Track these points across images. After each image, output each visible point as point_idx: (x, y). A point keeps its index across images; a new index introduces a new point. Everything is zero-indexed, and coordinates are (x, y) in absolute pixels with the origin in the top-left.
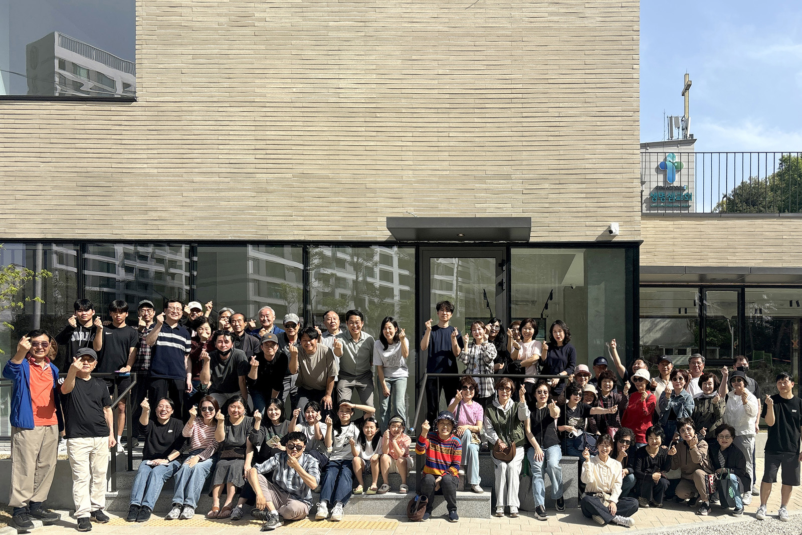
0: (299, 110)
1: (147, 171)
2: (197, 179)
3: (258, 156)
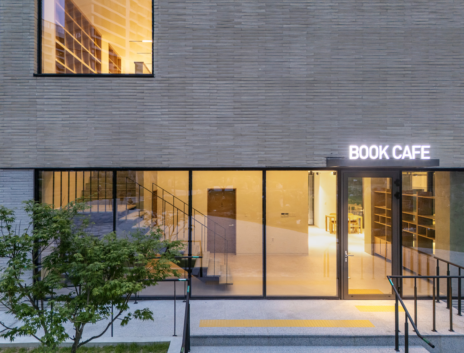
0: (263, 82)
1: (161, 122)
2: (196, 127)
3: (236, 113)
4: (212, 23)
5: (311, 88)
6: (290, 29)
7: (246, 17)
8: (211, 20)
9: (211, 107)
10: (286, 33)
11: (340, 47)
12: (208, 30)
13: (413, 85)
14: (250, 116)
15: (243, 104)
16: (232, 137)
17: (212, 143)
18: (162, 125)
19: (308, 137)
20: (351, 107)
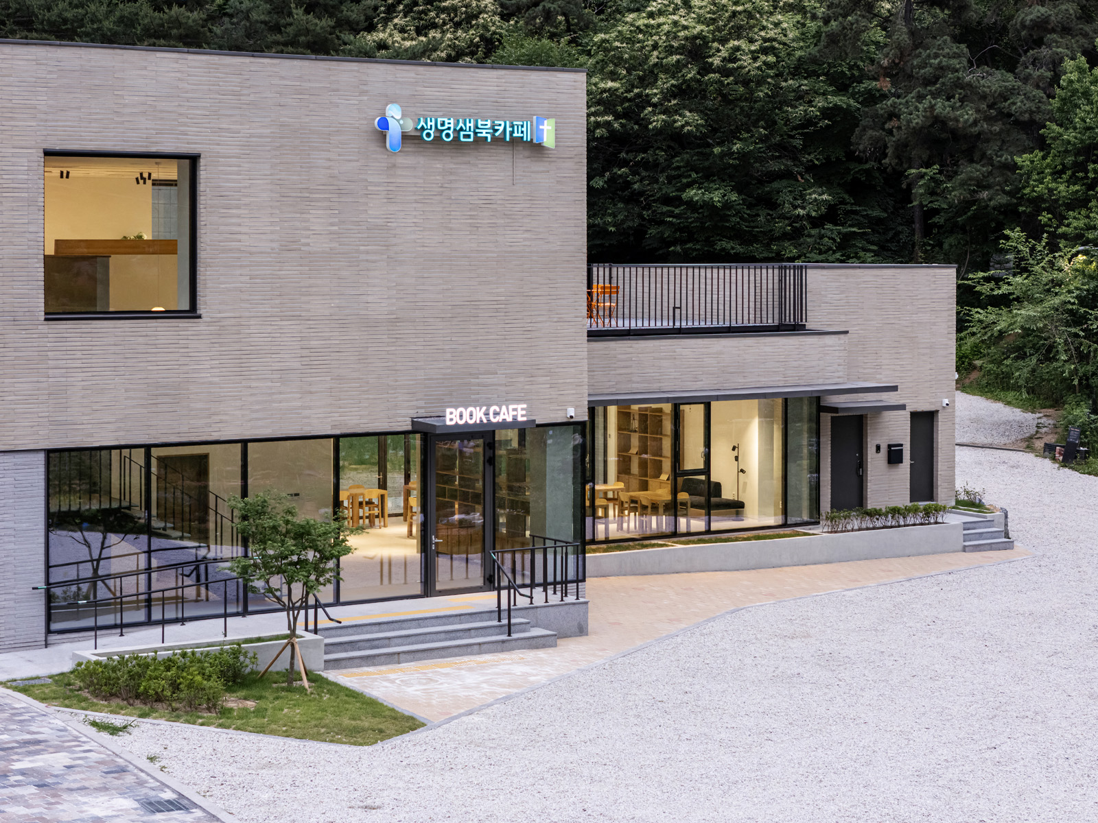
0: (336, 322)
1: (211, 379)
2: (254, 384)
3: (304, 363)
4: (275, 245)
5: (392, 328)
6: (367, 252)
7: (315, 236)
8: (272, 241)
9: (273, 356)
10: (363, 257)
11: (426, 275)
12: (269, 253)
13: (507, 321)
14: (321, 366)
15: (312, 350)
16: (299, 396)
17: (275, 405)
18: (211, 383)
19: (390, 392)
20: (439, 351)
